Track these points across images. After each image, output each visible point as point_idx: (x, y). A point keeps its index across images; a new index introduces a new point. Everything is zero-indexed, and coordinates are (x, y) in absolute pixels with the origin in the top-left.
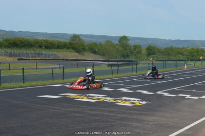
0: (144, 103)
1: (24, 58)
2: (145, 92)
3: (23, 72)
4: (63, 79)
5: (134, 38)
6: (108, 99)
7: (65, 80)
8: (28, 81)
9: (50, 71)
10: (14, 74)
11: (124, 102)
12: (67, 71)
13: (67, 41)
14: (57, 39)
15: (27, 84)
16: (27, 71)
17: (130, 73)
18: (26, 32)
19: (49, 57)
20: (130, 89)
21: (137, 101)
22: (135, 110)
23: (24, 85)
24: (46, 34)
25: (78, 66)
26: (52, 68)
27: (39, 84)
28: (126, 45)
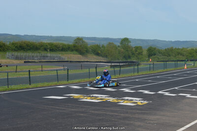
0: (146, 102)
1: (30, 61)
2: (146, 92)
3: (29, 74)
4: (68, 81)
5: (135, 39)
6: (111, 99)
7: (69, 81)
8: (34, 83)
9: (55, 73)
10: (21, 76)
11: (127, 102)
12: (71, 72)
13: (71, 44)
14: (61, 42)
15: (33, 85)
16: (33, 73)
17: (132, 74)
18: (32, 36)
19: (54, 59)
20: (132, 89)
21: (139, 101)
22: (138, 109)
23: (30, 86)
24: (51, 37)
25: (82, 67)
26: (57, 70)
27: (45, 85)
28: (128, 47)
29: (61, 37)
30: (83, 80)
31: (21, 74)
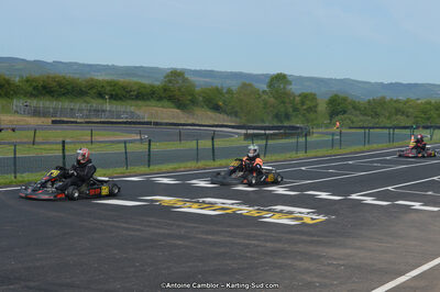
0: (322, 218)
1: (65, 119)
2: (324, 195)
3: (64, 150)
4: (149, 166)
6: (245, 210)
7: (151, 167)
9: (120, 148)
10: (44, 154)
11: (280, 217)
12: (156, 147)
13: (157, 83)
14: (135, 79)
16: (72, 146)
17: (293, 155)
18: (71, 64)
19: (119, 117)
20: (291, 189)
21: (307, 215)
22: (302, 233)
24: (114, 68)
25: (180, 137)
26: (125, 142)
28: (285, 93)
29: (136, 67)
30: (183, 165)
31: (45, 149)
